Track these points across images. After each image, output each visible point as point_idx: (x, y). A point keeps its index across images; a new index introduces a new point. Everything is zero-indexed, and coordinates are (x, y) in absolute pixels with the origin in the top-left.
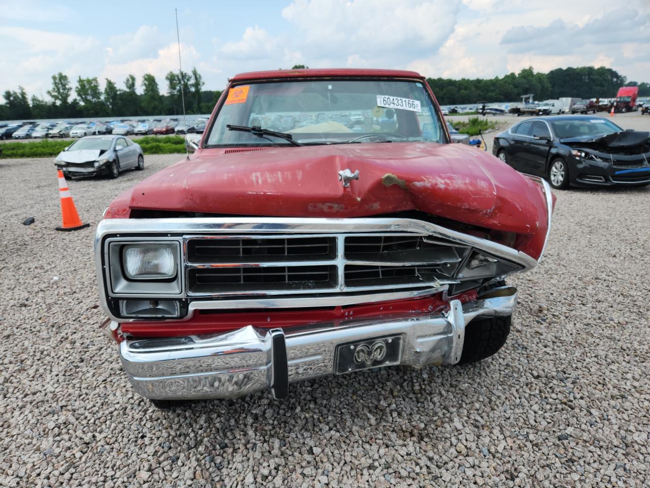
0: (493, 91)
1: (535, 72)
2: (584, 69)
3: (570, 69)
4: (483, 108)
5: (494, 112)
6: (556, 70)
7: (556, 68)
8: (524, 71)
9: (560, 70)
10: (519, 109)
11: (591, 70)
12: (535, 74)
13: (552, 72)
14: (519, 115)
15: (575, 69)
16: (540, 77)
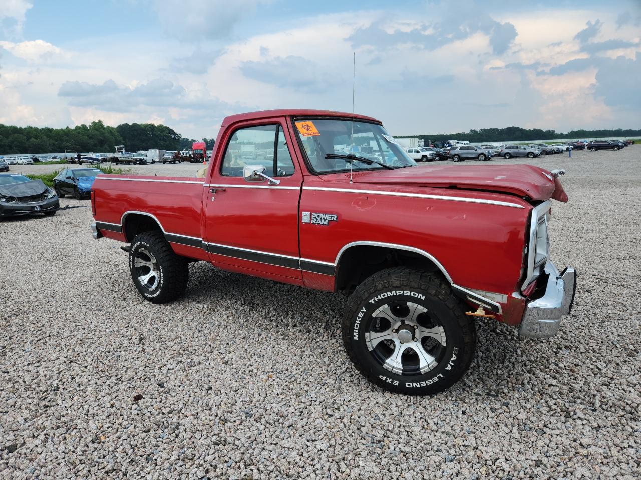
0: (67, 141)
1: (105, 125)
2: (146, 126)
3: (135, 125)
4: (79, 157)
5: (91, 161)
6: (123, 125)
7: (123, 123)
8: (94, 124)
9: (127, 125)
10: (117, 158)
11: (152, 126)
12: (105, 127)
13: (120, 127)
14: (117, 164)
15: (139, 126)
16: (110, 130)
